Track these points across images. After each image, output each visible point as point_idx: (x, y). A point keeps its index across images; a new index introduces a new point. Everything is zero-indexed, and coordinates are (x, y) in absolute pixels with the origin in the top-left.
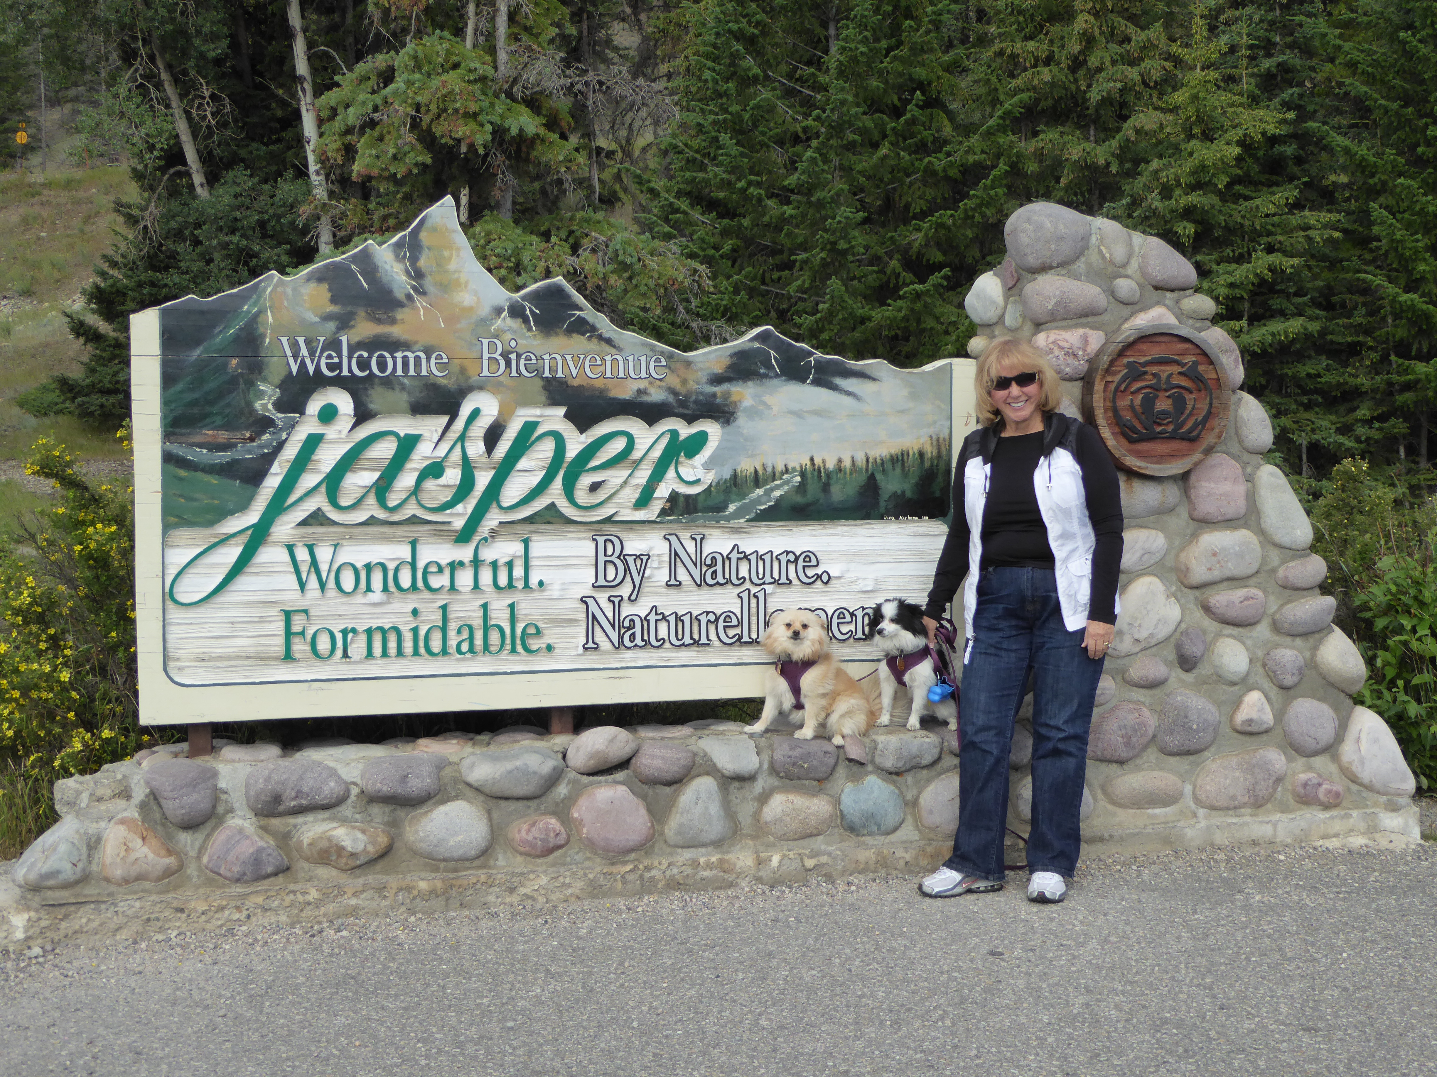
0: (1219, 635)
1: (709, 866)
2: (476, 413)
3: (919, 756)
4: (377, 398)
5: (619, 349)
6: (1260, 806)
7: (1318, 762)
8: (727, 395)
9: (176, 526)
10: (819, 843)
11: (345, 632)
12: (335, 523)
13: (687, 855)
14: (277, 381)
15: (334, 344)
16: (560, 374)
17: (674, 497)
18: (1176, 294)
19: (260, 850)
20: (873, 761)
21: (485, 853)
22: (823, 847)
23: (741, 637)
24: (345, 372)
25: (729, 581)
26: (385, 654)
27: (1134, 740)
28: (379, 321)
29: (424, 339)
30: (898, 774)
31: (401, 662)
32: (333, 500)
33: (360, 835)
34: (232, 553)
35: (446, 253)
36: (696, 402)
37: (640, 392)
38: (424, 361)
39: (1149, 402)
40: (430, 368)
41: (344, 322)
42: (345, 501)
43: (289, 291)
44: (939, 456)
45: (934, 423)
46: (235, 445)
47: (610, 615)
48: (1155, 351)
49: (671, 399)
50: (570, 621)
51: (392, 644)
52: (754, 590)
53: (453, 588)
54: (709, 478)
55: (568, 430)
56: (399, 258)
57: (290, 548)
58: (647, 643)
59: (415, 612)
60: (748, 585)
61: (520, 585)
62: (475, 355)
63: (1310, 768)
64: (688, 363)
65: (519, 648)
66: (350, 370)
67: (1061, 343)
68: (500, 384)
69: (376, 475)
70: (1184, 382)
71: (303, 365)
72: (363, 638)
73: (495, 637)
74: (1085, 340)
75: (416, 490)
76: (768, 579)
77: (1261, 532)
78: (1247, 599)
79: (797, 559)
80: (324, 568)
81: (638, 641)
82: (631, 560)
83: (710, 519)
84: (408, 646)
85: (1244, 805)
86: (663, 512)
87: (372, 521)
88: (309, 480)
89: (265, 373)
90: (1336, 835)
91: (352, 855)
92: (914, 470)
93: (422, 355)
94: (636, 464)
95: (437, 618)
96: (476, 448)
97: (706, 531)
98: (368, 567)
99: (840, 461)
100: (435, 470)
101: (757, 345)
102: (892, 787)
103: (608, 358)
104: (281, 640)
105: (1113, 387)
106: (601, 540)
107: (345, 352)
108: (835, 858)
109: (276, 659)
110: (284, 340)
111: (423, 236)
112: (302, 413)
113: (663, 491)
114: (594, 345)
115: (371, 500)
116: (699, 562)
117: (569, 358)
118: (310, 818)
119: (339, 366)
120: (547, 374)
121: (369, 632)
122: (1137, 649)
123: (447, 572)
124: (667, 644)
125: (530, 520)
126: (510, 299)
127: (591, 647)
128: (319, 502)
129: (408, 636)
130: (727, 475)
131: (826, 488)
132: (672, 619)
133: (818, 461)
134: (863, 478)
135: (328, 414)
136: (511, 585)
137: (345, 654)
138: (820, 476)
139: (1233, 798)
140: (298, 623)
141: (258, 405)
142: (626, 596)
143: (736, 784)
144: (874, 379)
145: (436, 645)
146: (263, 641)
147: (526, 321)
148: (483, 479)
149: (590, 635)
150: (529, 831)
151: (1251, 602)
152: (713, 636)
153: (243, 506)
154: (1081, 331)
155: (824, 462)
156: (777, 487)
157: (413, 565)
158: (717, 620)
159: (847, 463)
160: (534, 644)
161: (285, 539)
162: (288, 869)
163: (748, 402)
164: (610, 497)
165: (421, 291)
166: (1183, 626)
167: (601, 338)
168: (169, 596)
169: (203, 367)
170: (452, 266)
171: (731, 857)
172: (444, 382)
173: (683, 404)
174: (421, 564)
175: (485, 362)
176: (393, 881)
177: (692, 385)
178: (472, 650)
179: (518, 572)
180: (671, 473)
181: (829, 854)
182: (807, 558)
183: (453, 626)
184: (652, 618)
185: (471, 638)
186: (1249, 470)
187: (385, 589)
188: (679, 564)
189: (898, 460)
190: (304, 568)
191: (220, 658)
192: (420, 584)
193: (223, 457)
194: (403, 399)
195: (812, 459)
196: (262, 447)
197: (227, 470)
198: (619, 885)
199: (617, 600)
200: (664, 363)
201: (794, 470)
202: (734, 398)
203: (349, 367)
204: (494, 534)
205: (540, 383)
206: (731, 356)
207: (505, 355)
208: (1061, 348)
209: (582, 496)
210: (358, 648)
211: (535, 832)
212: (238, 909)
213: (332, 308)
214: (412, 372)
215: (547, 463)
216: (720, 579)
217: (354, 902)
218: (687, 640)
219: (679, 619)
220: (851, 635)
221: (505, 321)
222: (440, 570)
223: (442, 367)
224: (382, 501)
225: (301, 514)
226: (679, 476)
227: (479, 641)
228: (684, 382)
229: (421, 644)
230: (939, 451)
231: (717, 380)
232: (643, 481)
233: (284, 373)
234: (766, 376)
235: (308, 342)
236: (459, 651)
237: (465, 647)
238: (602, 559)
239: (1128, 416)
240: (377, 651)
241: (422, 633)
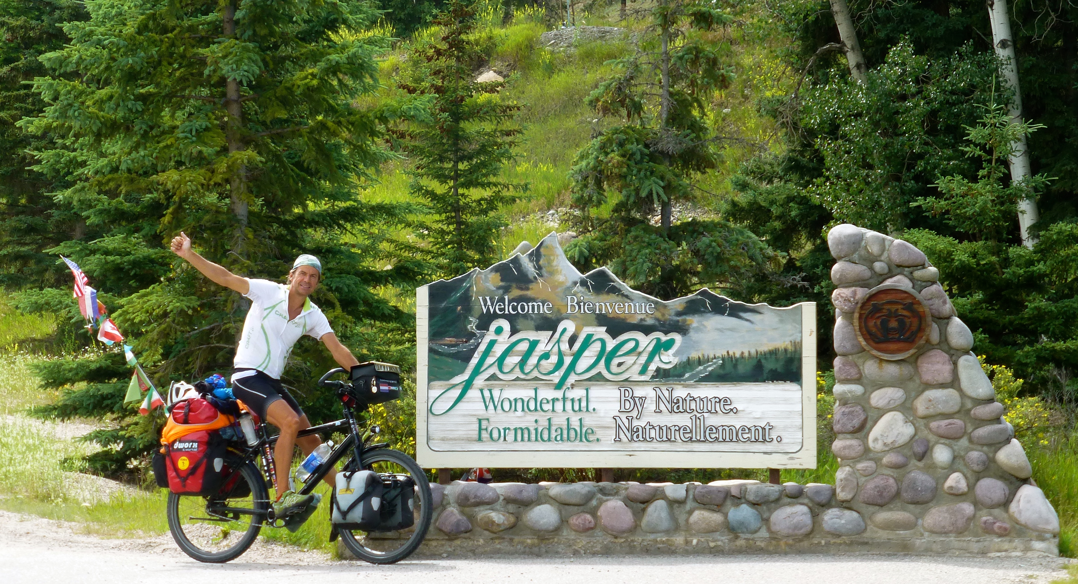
0: (937, 443)
1: (663, 542)
2: (565, 330)
3: (767, 496)
4: (520, 323)
5: (632, 300)
6: (961, 533)
7: (997, 511)
8: (685, 321)
9: (434, 380)
10: (717, 535)
11: (505, 429)
12: (501, 380)
13: (652, 537)
14: (477, 316)
15: (502, 300)
16: (603, 312)
17: (658, 370)
18: (911, 269)
19: (459, 520)
20: (745, 498)
21: (557, 530)
22: (719, 537)
23: (691, 438)
24: (507, 312)
25: (686, 411)
26: (522, 440)
27: (885, 494)
28: (522, 289)
29: (542, 297)
30: (758, 504)
31: (529, 443)
32: (501, 370)
33: (501, 516)
34: (456, 393)
35: (552, 258)
36: (670, 324)
37: (642, 320)
38: (541, 307)
39: (884, 323)
40: (544, 310)
41: (506, 290)
42: (506, 370)
43: (483, 276)
44: (795, 351)
45: (793, 335)
46: (459, 345)
47: (627, 426)
48: (889, 297)
49: (657, 323)
50: (608, 427)
51: (526, 436)
52: (698, 415)
53: (553, 410)
54: (675, 361)
55: (607, 337)
56: (531, 261)
57: (481, 391)
58: (645, 440)
59: (536, 421)
60: (695, 413)
61: (585, 410)
62: (564, 303)
63: (990, 515)
64: (665, 306)
65: (584, 439)
66: (509, 311)
67: (842, 295)
68: (576, 317)
69: (520, 358)
70: (905, 313)
71: (488, 309)
72: (513, 432)
73: (572, 433)
74: (855, 293)
75: (537, 365)
76: (705, 410)
77: (960, 390)
78: (950, 424)
79: (720, 400)
80: (496, 400)
81: (641, 438)
82: (637, 399)
83: (676, 381)
84: (533, 437)
85: (951, 532)
86: (653, 377)
87: (517, 379)
88: (490, 360)
89: (473, 313)
90: (1006, 551)
91: (498, 525)
92: (781, 357)
93: (540, 304)
94: (640, 354)
95: (546, 424)
96: (565, 346)
97: (673, 386)
98: (516, 400)
99: (742, 353)
100: (546, 356)
101: (699, 297)
102: (754, 511)
103: (626, 304)
104: (477, 432)
105: (865, 316)
106: (623, 389)
107: (507, 303)
108: (724, 543)
109: (475, 441)
110: (481, 298)
111: (542, 250)
112: (488, 330)
113: (653, 367)
114: (619, 298)
115: (517, 369)
116: (671, 401)
117: (608, 304)
118: (482, 508)
119: (504, 309)
120: (597, 312)
121: (516, 430)
122: (887, 449)
123: (551, 403)
124: (655, 440)
125: (589, 380)
126: (581, 278)
127: (618, 440)
128: (495, 370)
129: (533, 432)
130: (685, 359)
131: (735, 366)
132: (657, 428)
133: (731, 353)
134: (754, 362)
135: (499, 331)
136: (580, 410)
137: (505, 439)
138: (732, 361)
139: (944, 527)
140: (484, 424)
141: (469, 327)
142: (635, 416)
143: (677, 505)
144: (760, 313)
145: (546, 436)
146: (470, 432)
147: (588, 288)
148: (568, 360)
149: (618, 435)
150: (577, 519)
151: (953, 426)
152: (678, 437)
153: (462, 372)
154: (853, 288)
155: (734, 353)
156: (710, 366)
157: (536, 399)
158: (680, 429)
159: (746, 354)
160: (591, 438)
161: (480, 387)
162: (471, 531)
163: (695, 325)
164: (627, 369)
165: (541, 275)
166: (917, 437)
167: (623, 295)
168: (430, 411)
169: (446, 309)
170: (555, 263)
171: (673, 539)
172: (550, 316)
173: (663, 325)
174: (539, 399)
175: (569, 307)
176: (517, 539)
177: (667, 317)
178: (562, 440)
179: (584, 404)
180: (657, 358)
181: (722, 541)
182: (725, 401)
183: (553, 428)
184: (648, 427)
185: (561, 434)
186: (954, 358)
187: (523, 410)
188: (661, 402)
189: (773, 353)
190: (487, 400)
191: (451, 439)
192: (539, 408)
193: (454, 350)
194: (532, 324)
195: (728, 352)
196: (471, 345)
197: (455, 356)
198: (619, 548)
199: (630, 418)
200: (653, 306)
201: (719, 357)
202: (688, 323)
203: (509, 310)
204: (573, 386)
205: (594, 316)
206: (686, 302)
207: (578, 303)
208: (842, 297)
209: (614, 368)
210: (510, 437)
211: (580, 520)
212: (450, 546)
213: (501, 284)
214: (536, 312)
215: (597, 353)
216: (681, 410)
217: (498, 546)
218: (665, 439)
219: (660, 428)
220: (749, 439)
221: (578, 288)
222: (548, 402)
223: (549, 309)
224: (522, 370)
225: (486, 375)
226: (661, 360)
227: (565, 436)
228: (663, 315)
229: (539, 436)
230: (795, 348)
231: (679, 314)
232: (644, 362)
233: (480, 313)
234: (704, 312)
235: (490, 299)
236: (556, 440)
237: (559, 438)
238: (623, 398)
239: (874, 330)
240: (519, 438)
241: (540, 431)
